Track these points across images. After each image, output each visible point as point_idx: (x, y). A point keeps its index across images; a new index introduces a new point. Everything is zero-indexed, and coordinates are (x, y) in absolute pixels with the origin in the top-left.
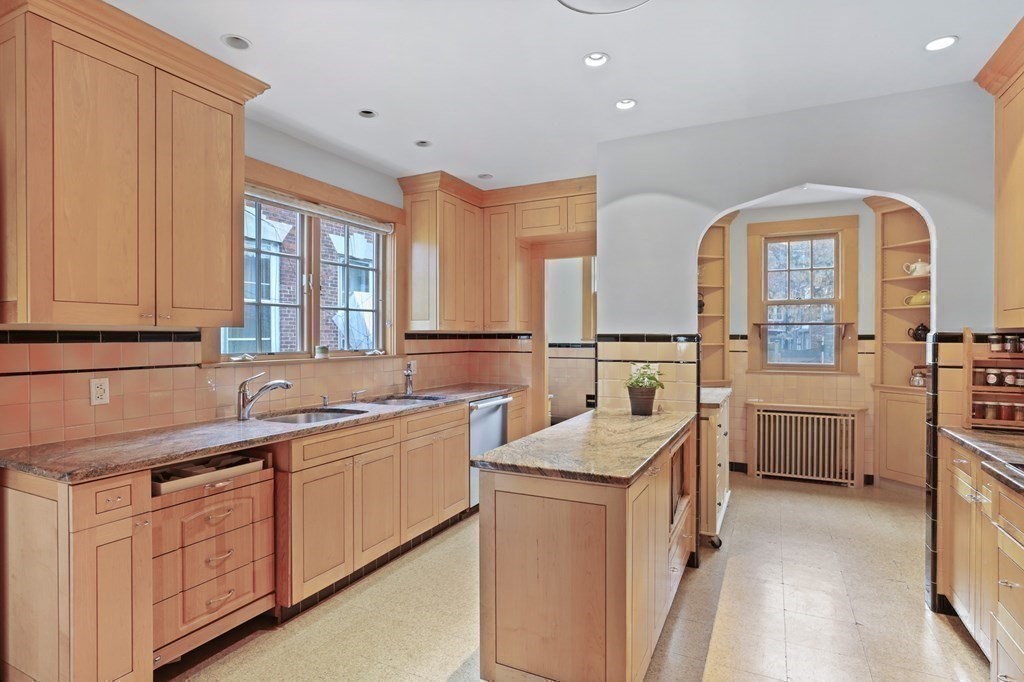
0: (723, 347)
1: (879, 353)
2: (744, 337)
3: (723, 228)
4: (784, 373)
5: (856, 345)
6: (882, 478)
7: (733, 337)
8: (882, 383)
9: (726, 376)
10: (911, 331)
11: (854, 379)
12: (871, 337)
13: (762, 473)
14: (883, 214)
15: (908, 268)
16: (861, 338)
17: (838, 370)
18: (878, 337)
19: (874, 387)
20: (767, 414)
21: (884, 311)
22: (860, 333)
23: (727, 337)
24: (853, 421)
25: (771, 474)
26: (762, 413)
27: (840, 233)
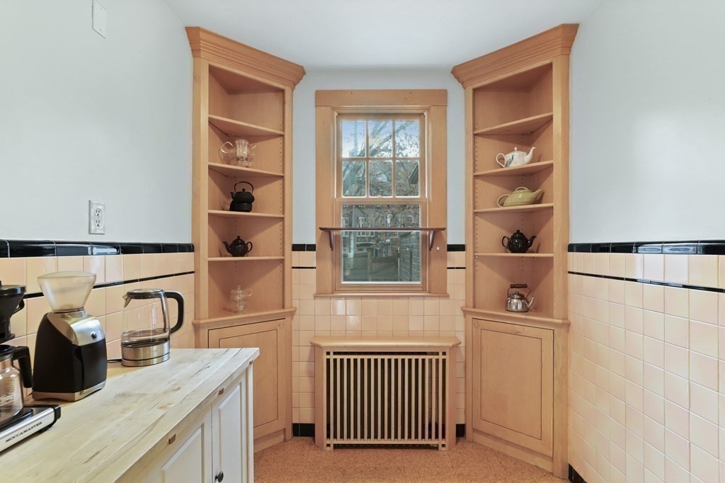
0: (282, 261)
1: (470, 269)
2: (311, 248)
3: (282, 91)
4: (362, 297)
5: (445, 258)
6: (475, 430)
7: (297, 248)
8: (474, 307)
9: (287, 304)
10: (506, 241)
11: (443, 302)
12: (461, 248)
13: (333, 441)
14: (475, 90)
15: (502, 159)
16: (452, 248)
17: (424, 290)
18: (469, 248)
19: (465, 313)
20: (338, 357)
21: (475, 214)
22: (450, 242)
23: (288, 248)
24: (444, 361)
25: (345, 441)
26: (332, 357)
27: (426, 114)
